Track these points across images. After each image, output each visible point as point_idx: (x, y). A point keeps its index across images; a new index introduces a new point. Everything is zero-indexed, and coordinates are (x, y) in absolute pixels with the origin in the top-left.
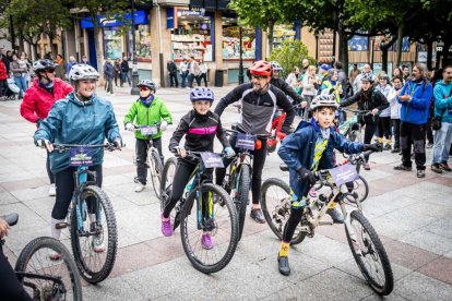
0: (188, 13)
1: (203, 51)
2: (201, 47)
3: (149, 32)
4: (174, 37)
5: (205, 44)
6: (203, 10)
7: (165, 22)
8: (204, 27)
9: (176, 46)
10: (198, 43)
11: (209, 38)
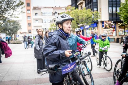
0: (108, 23)
1: (113, 33)
2: (112, 32)
3: (98, 29)
4: (104, 30)
5: (113, 31)
6: (113, 22)
7: (102, 26)
8: (113, 26)
9: (105, 32)
10: (111, 31)
11: (114, 29)
